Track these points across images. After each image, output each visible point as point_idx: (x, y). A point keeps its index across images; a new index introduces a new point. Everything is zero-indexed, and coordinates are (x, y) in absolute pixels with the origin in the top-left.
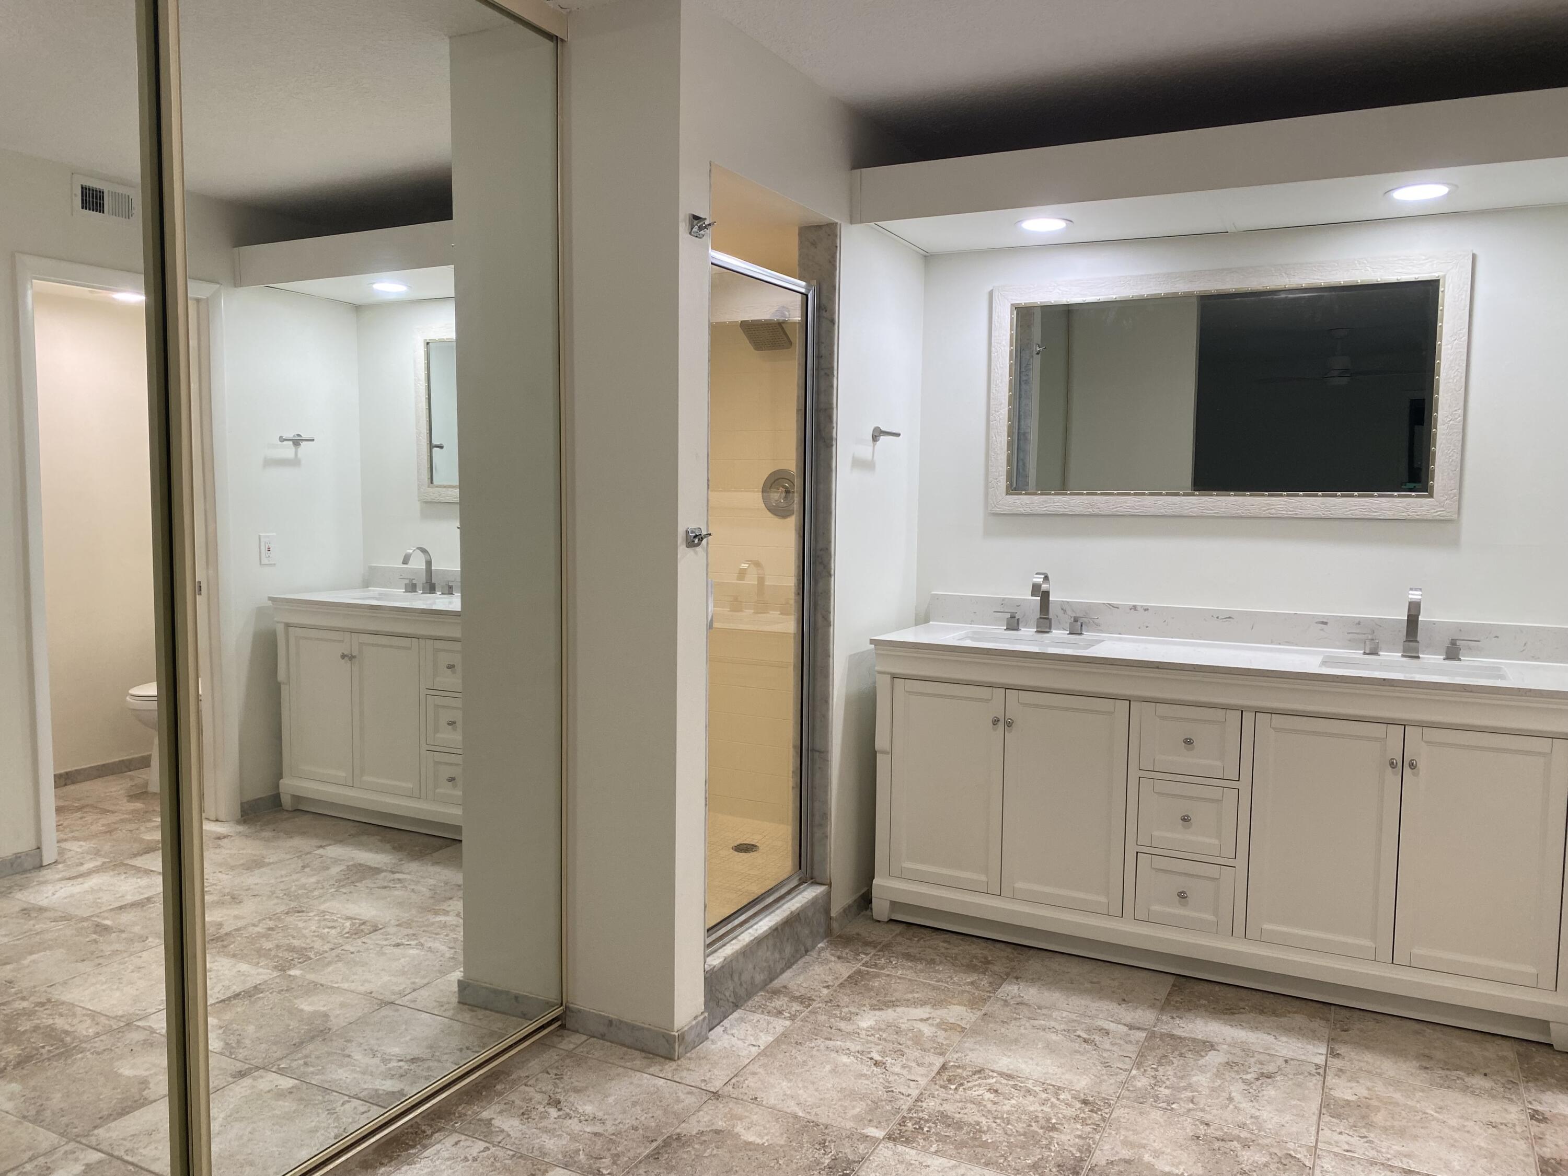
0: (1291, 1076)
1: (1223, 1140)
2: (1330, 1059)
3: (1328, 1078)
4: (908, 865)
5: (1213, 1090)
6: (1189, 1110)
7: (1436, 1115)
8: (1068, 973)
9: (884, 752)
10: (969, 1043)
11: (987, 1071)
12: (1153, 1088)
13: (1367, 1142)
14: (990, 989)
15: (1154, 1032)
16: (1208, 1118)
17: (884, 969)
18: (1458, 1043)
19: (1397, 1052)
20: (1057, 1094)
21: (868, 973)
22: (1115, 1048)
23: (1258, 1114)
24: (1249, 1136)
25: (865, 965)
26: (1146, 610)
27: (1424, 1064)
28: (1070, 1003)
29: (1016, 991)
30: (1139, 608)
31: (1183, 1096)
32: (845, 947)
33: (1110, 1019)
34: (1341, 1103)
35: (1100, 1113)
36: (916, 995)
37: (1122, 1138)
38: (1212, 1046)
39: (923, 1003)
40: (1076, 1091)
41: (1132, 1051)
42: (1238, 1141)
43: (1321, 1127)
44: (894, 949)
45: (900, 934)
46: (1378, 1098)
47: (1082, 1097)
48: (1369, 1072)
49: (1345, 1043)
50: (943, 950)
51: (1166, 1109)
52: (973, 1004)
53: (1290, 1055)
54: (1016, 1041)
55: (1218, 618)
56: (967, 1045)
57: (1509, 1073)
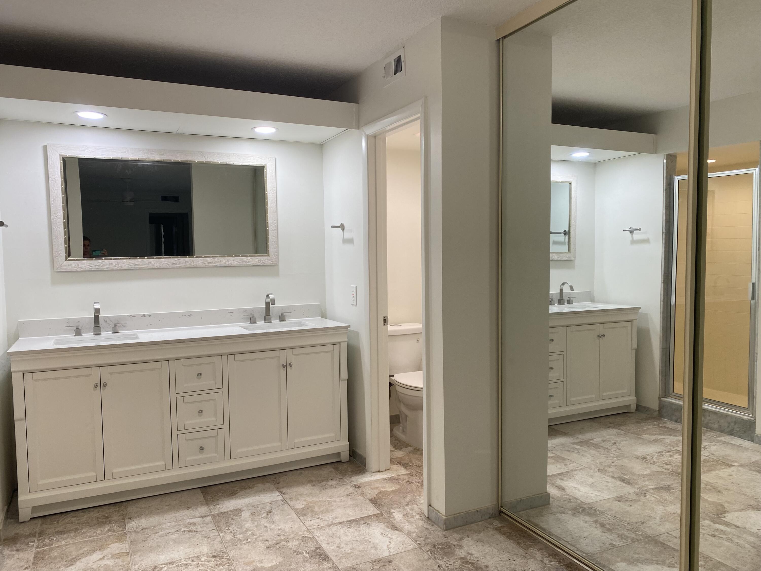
0: (277, 508)
1: (278, 544)
2: (283, 496)
3: (289, 503)
4: (41, 482)
5: (257, 527)
6: (256, 539)
7: (331, 500)
8: (152, 506)
9: (21, 420)
10: (137, 558)
11: (158, 566)
12: (235, 537)
13: (321, 520)
14: (121, 529)
15: (213, 515)
16: (265, 538)
17: (52, 545)
18: (315, 472)
19: (300, 484)
20: (200, 560)
21: (44, 551)
22: (204, 529)
23: (280, 528)
24: (284, 537)
25: (37, 547)
26: (150, 316)
27: (313, 484)
28: (166, 518)
29: (135, 525)
30: (146, 316)
31: (248, 535)
32: (16, 544)
33: (190, 518)
34: (302, 510)
35: (224, 558)
36: (86, 549)
37: (242, 563)
38: (240, 510)
39: (94, 551)
40: (206, 554)
41: (211, 526)
42: (283, 541)
43: (303, 522)
44: (47, 532)
45: (43, 523)
46: (311, 503)
47: (211, 555)
48: (299, 495)
49: (283, 488)
50: (77, 522)
51: (247, 543)
52: (120, 539)
53: (269, 500)
54: (159, 546)
55: (185, 316)
56: (136, 559)
57: (337, 476)
